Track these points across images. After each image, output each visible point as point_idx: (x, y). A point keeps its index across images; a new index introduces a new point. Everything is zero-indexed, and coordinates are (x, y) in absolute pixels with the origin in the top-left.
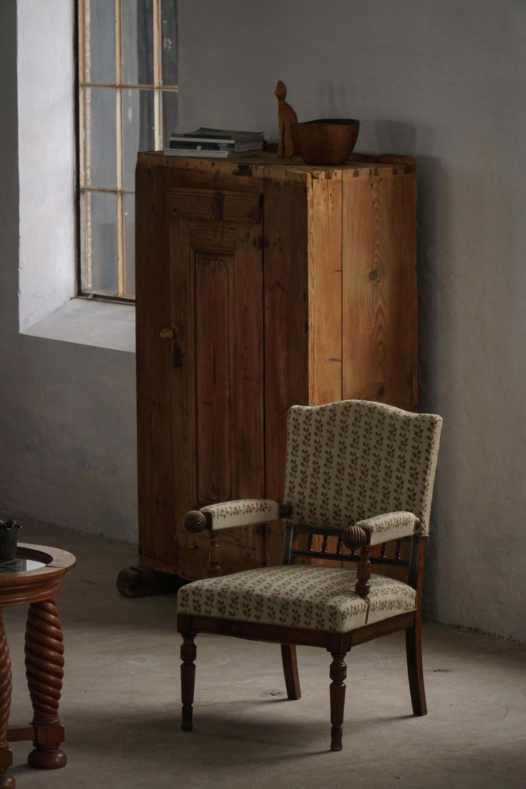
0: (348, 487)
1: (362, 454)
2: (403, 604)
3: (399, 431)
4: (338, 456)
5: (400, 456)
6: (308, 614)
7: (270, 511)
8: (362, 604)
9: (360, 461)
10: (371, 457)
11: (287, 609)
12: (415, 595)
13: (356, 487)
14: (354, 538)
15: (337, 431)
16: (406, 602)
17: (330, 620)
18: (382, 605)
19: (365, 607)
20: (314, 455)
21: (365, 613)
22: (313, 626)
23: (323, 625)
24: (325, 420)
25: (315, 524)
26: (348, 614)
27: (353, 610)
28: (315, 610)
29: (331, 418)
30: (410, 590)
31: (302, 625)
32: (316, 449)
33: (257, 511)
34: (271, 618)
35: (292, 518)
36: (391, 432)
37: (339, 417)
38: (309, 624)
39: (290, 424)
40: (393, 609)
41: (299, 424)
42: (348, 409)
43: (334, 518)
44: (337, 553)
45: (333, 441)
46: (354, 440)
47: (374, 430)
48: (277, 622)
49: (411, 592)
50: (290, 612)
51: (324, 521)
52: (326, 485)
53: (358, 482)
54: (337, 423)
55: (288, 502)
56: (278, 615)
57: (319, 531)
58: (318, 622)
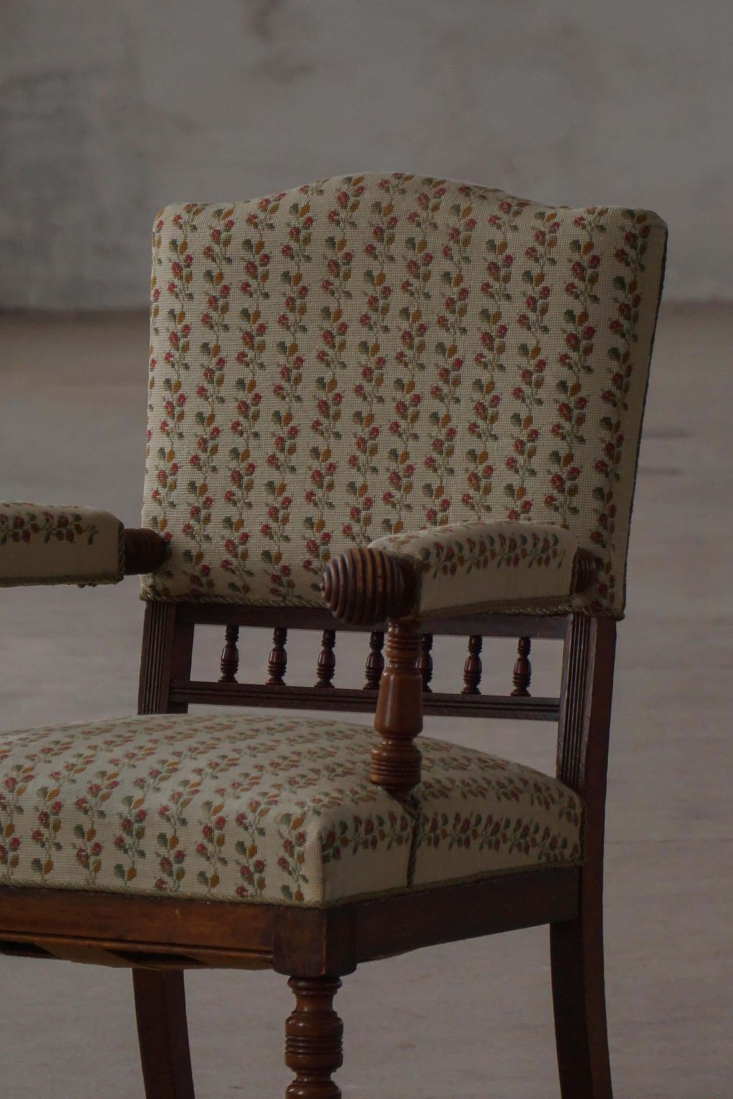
0: (353, 461)
1: (400, 347)
2: (539, 837)
3: (521, 264)
4: (322, 356)
5: (524, 349)
6: (211, 848)
7: (90, 541)
8: (392, 817)
9: (393, 371)
10: (430, 357)
11: (140, 834)
12: (579, 811)
13: (382, 460)
14: (360, 584)
15: (314, 274)
16: (547, 831)
17: (283, 863)
18: (464, 830)
19: (404, 828)
20: (241, 357)
21: (405, 849)
22: (227, 890)
23: (262, 884)
24: (276, 240)
25: (247, 588)
26: (345, 842)
27: (362, 829)
28: (233, 833)
29: (295, 233)
30: (561, 794)
31: (190, 887)
32: (248, 338)
33: (47, 539)
34: (87, 866)
35: (170, 575)
36: (493, 268)
37: (322, 230)
38: (215, 881)
39: (160, 261)
40: (504, 847)
41: (189, 259)
42: (352, 200)
43: (307, 564)
44: (319, 686)
45: (303, 310)
46: (373, 301)
47: (440, 266)
48: (108, 880)
49: (566, 801)
50: (150, 844)
51: (275, 579)
52: (281, 457)
53: (386, 441)
54: (317, 249)
55: (155, 520)
56: (111, 857)
57: (257, 616)
58: (245, 871)
